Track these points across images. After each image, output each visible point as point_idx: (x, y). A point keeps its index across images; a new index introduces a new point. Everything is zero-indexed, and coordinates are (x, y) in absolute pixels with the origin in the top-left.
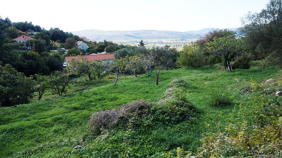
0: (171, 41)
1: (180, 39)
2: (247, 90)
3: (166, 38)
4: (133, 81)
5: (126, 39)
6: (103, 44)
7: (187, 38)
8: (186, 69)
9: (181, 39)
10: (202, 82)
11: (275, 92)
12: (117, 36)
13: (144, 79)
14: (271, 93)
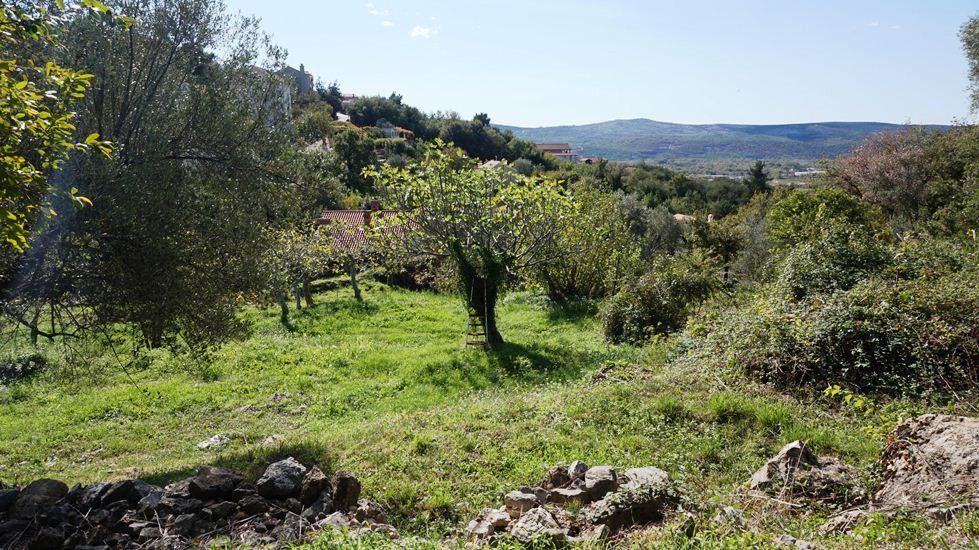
12: (722, 146)
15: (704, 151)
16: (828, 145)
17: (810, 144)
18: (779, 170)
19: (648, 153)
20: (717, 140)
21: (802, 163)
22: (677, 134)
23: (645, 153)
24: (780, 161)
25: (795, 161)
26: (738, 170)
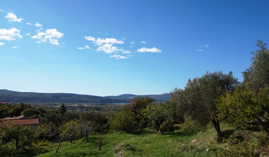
0: (91, 106)
1: (100, 104)
2: (184, 149)
3: (87, 102)
4: (73, 148)
5: (43, 102)
6: (20, 107)
7: (107, 103)
8: (120, 133)
9: (102, 103)
10: (144, 145)
11: (205, 149)
12: (32, 99)
13: (83, 144)
14: (203, 150)
15: (26, 100)
16: (62, 99)
17: (58, 99)
18: (50, 106)
19: (7, 101)
20: (31, 97)
21: (56, 104)
22: (18, 95)
23: (5, 100)
24: (50, 103)
25: (54, 103)
26: (38, 106)
